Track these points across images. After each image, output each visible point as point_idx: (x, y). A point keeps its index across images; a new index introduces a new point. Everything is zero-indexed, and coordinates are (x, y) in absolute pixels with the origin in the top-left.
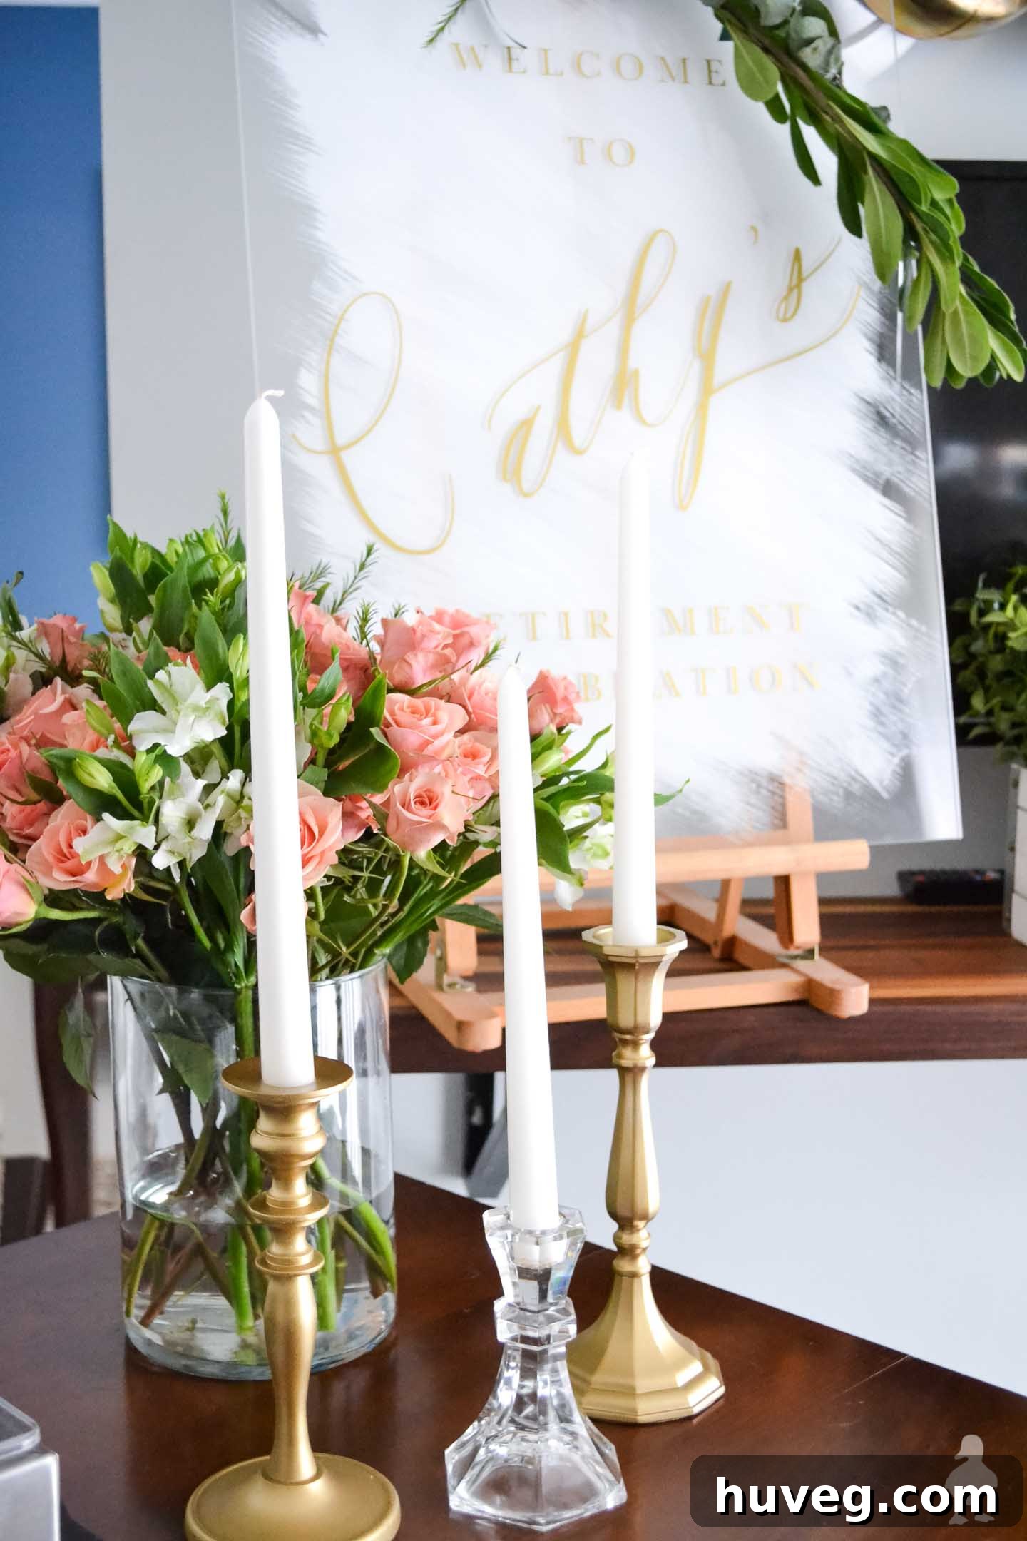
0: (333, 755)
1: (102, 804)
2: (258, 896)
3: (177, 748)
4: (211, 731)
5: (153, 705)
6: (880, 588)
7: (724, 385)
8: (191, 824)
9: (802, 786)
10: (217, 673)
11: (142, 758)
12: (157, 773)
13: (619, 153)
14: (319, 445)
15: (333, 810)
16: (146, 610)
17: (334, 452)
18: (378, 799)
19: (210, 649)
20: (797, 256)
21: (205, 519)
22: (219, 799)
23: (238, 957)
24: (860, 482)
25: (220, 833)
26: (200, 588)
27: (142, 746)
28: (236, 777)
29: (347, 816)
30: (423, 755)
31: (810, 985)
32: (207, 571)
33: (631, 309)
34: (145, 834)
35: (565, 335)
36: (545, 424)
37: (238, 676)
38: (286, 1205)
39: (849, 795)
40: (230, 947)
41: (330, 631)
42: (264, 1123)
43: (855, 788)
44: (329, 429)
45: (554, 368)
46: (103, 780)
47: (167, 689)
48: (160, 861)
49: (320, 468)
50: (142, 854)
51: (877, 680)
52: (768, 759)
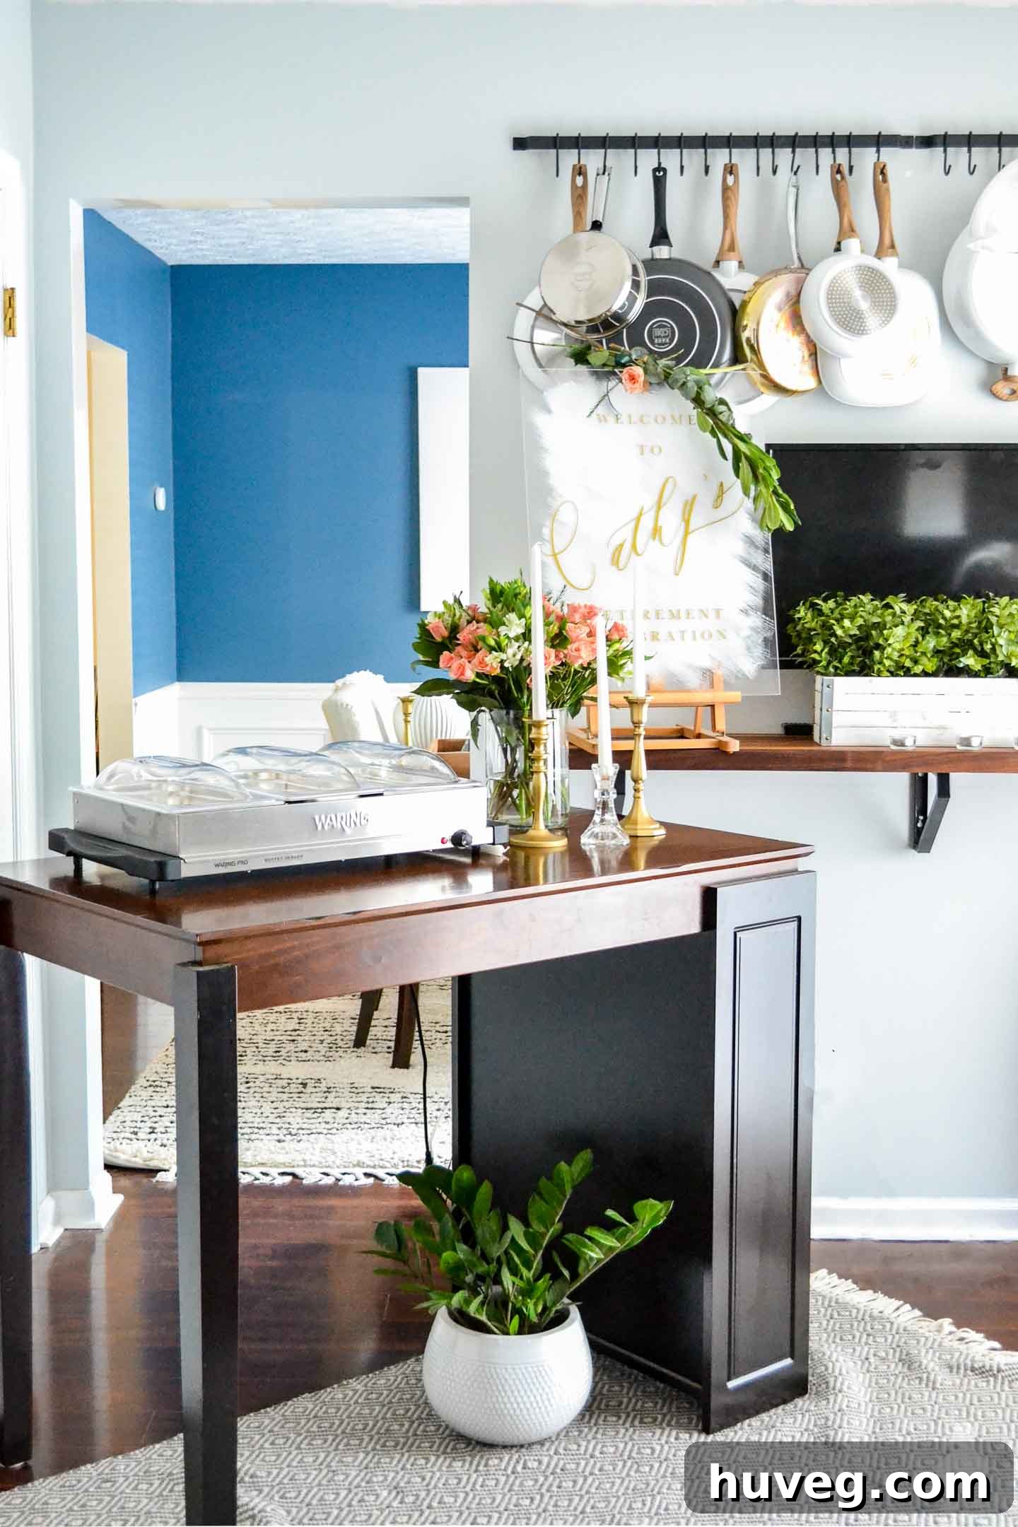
0: (553, 639)
1: (492, 649)
2: (533, 676)
3: (512, 635)
4: (521, 630)
5: (504, 624)
6: (751, 604)
7: (693, 531)
8: (514, 656)
9: (719, 673)
10: (521, 616)
11: (502, 638)
12: (506, 641)
13: (656, 450)
14: (549, 552)
15: (553, 651)
16: (499, 602)
17: (555, 555)
18: (566, 652)
19: (519, 610)
20: (722, 484)
21: (516, 576)
22: (522, 649)
23: (525, 699)
24: (742, 565)
25: (522, 660)
26: (516, 595)
27: (502, 634)
28: (527, 643)
29: (557, 656)
30: (578, 639)
31: (720, 742)
32: (518, 591)
33: (659, 505)
34: (503, 656)
35: (635, 514)
36: (627, 546)
37: (528, 616)
38: (539, 753)
39: (737, 677)
40: (522, 697)
41: (552, 608)
42: (534, 730)
43: (740, 675)
44: (553, 550)
45: (632, 525)
46: (492, 643)
47: (508, 620)
48: (506, 665)
49: (550, 560)
50: (502, 662)
51: (749, 637)
52: (707, 664)
